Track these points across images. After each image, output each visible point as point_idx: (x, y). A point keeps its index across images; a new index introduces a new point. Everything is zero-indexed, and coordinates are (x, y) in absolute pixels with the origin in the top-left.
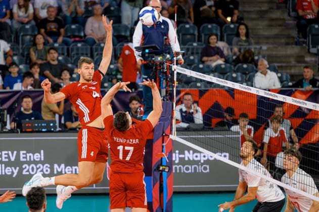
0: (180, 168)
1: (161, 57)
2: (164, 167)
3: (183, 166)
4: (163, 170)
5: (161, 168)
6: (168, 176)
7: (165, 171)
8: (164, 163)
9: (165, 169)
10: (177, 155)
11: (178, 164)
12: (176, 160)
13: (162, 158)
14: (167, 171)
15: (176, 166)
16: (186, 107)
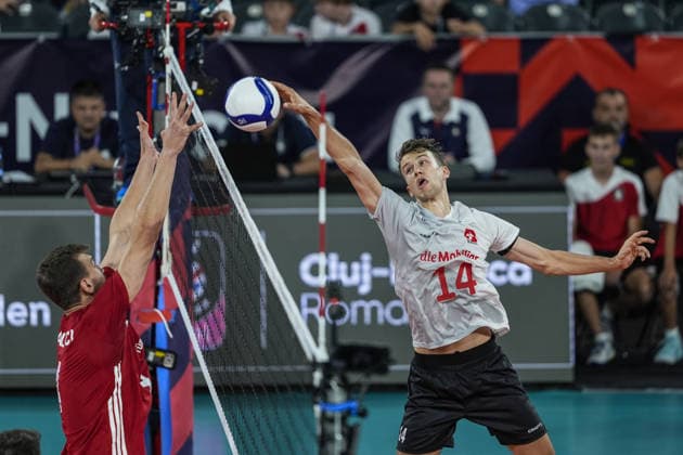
0: (374, 310)
1: (149, 14)
2: (160, 354)
3: (385, 304)
4: (158, 363)
5: (151, 356)
6: (172, 383)
7: (163, 367)
8: (161, 342)
9: (162, 359)
10: (366, 267)
11: (367, 298)
12: (361, 283)
13: (154, 325)
14: (170, 365)
15: (361, 303)
16: (434, 107)
